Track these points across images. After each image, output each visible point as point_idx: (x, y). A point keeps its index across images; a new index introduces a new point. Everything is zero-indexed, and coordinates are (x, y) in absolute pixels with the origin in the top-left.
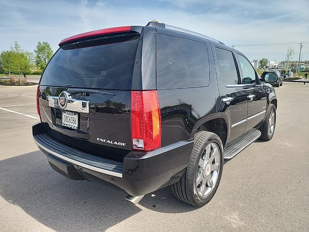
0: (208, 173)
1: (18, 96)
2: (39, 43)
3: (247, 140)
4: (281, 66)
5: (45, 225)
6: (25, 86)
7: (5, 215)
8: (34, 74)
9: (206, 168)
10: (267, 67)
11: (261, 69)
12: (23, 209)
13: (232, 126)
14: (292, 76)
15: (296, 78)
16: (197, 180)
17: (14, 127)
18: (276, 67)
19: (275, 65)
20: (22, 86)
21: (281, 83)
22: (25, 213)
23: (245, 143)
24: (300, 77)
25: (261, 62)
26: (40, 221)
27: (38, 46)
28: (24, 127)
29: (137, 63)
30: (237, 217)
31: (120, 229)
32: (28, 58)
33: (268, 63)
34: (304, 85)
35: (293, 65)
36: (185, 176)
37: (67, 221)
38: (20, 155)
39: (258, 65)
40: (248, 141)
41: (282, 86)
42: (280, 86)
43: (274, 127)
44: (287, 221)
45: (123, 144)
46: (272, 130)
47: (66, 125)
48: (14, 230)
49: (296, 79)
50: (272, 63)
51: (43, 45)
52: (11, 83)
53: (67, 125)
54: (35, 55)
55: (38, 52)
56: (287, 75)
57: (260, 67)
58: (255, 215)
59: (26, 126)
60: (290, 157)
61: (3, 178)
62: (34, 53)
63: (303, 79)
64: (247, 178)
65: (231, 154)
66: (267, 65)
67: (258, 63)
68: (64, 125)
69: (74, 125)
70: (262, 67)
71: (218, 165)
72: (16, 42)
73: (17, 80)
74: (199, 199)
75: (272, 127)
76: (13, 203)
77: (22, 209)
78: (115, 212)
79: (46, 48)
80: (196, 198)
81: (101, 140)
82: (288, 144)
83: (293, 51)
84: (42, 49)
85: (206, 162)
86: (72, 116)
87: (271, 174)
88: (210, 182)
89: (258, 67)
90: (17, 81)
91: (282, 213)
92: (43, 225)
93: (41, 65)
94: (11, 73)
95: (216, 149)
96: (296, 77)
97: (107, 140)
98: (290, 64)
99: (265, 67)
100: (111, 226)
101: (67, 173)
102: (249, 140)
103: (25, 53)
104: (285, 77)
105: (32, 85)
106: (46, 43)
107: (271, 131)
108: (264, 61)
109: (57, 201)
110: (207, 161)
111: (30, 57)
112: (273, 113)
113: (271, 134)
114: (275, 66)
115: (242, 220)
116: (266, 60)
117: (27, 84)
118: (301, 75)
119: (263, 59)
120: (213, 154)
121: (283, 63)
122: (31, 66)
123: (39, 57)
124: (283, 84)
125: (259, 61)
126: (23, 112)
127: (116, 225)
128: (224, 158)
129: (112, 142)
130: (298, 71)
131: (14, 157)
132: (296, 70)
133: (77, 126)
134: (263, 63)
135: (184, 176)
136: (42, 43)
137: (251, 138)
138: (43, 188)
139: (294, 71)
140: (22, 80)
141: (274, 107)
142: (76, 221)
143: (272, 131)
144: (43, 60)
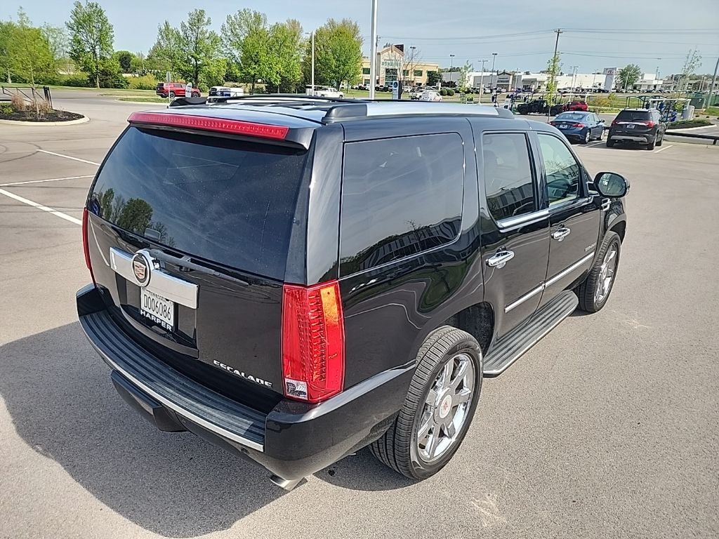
0: (444, 413)
1: (34, 151)
2: (79, 5)
3: (543, 323)
4: (669, 87)
5: (112, 508)
6: (50, 121)
7: (30, 482)
8: (69, 83)
9: (442, 405)
10: (635, 88)
11: (622, 92)
12: (65, 469)
13: (507, 309)
14: (691, 117)
15: (699, 122)
16: (419, 433)
17: (32, 249)
18: (657, 89)
19: (655, 83)
20: (41, 121)
21: (659, 140)
22: (70, 478)
23: (538, 329)
24: (712, 118)
25: (623, 74)
26: (101, 499)
27: (76, 13)
28: (55, 249)
29: (298, 223)
30: (494, 505)
31: (260, 523)
32: (51, 40)
33: (640, 77)
34: (714, 146)
35: (697, 85)
36: (395, 429)
37: (156, 501)
38: (52, 328)
39: (614, 81)
40: (544, 327)
41: (660, 145)
42: (656, 145)
43: (612, 281)
44: (592, 519)
45: (266, 383)
46: (606, 289)
47: (148, 316)
48: (51, 518)
49: (699, 124)
50: (649, 78)
51: (88, 10)
52: (15, 113)
53: (151, 315)
54: (68, 34)
55: (75, 28)
56: (679, 111)
57: (618, 88)
58: (532, 502)
59: (58, 245)
60: (633, 358)
61: (19, 389)
62: (66, 28)
63: (715, 126)
64: (531, 411)
65: (500, 363)
66: (635, 84)
67: (615, 77)
68: (144, 313)
69: (166, 320)
70: (623, 88)
71: (470, 392)
72: (21, 8)
73: (28, 104)
74: (422, 468)
75: (608, 281)
76: (46, 452)
77: (63, 468)
78: (253, 483)
79: (95, 18)
80: (415, 469)
81: (221, 365)
82: (636, 324)
83: (698, 60)
84: (84, 21)
85: (441, 392)
86: (162, 301)
87: (582, 401)
88: (448, 429)
89: (613, 87)
90: (28, 107)
91: (585, 500)
92: (107, 508)
93: (85, 63)
94: (14, 80)
95: (465, 363)
96: (701, 118)
97: (234, 370)
98: (691, 82)
99: (630, 87)
100: (243, 516)
101: (152, 414)
102: (548, 321)
103: (45, 29)
104: (674, 117)
105: (65, 120)
106: (95, 5)
107: (603, 290)
108: (631, 72)
109: (135, 451)
110: (445, 391)
111: (58, 40)
112: (614, 252)
113: (602, 298)
114: (655, 86)
115: (503, 511)
116: (635, 70)
117: (54, 117)
118: (712, 113)
119: (629, 69)
120: (459, 374)
121: (676, 79)
122: (61, 63)
123: (79, 42)
124: (663, 142)
125: (617, 70)
126: (49, 204)
127: (253, 513)
128: (485, 372)
129: (243, 374)
130: (706, 104)
131: (39, 334)
132: (703, 100)
133: (172, 325)
134: (628, 78)
135: (393, 428)
136: (84, 5)
137: (554, 317)
138: (104, 418)
139: (697, 103)
140: (41, 106)
141: (617, 239)
142: (174, 502)
143: (606, 292)
144: (89, 50)
